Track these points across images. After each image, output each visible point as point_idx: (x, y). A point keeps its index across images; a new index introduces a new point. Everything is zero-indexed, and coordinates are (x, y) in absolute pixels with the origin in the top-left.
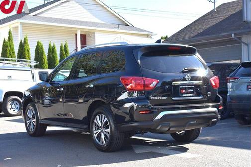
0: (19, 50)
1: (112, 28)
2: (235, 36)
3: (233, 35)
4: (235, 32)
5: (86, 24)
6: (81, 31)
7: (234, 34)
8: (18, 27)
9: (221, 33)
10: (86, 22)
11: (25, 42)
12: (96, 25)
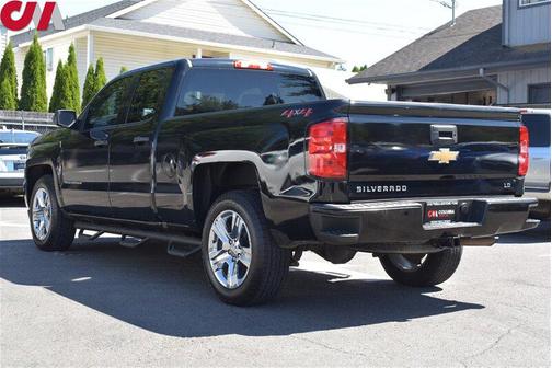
0: (87, 82)
1: (263, 47)
2: (484, 73)
3: (481, 71)
4: (485, 66)
5: (213, 36)
6: (203, 51)
7: (485, 69)
8: (86, 38)
9: (459, 66)
10: (214, 34)
11: (98, 67)
12: (232, 39)
